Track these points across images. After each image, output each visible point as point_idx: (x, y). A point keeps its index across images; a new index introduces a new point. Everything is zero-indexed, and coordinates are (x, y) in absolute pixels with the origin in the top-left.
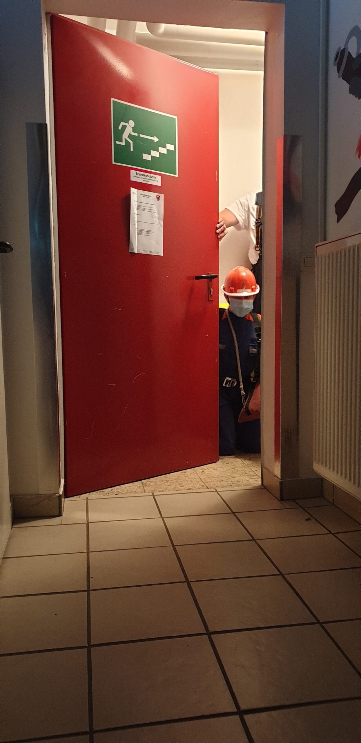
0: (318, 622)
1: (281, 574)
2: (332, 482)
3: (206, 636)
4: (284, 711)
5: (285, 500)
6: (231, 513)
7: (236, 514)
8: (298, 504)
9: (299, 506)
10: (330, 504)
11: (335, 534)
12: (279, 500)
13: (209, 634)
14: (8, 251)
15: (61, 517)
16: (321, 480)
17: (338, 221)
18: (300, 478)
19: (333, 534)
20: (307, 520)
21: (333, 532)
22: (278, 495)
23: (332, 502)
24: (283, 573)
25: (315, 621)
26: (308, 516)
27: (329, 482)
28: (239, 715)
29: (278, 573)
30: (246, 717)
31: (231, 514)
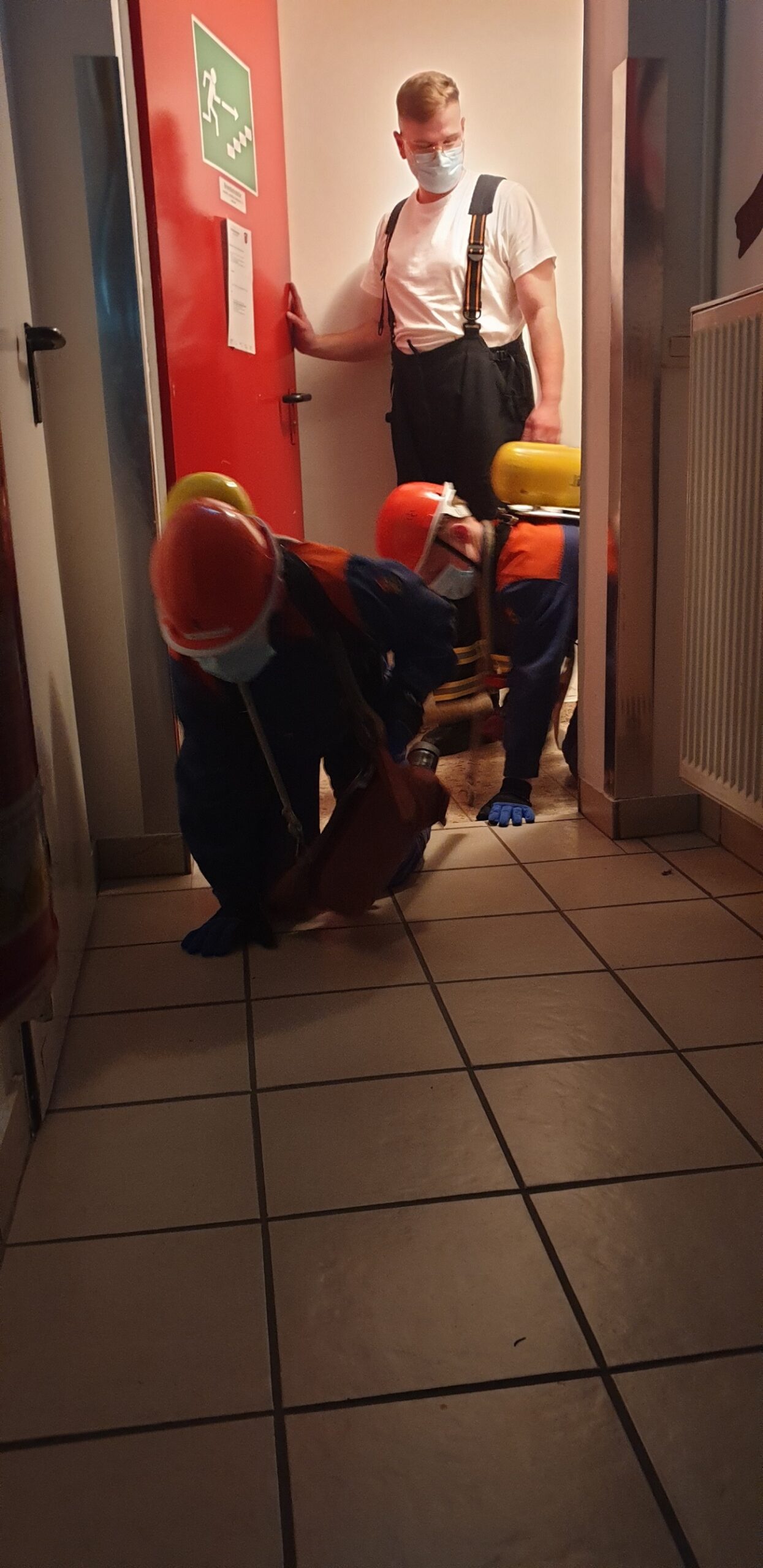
0: (675, 1050)
1: (608, 969)
2: (719, 802)
3: (466, 1073)
4: (601, 1187)
5: (623, 839)
6: (515, 864)
7: (526, 866)
8: (649, 846)
9: (652, 849)
10: (714, 844)
11: (720, 900)
12: (612, 840)
13: (470, 1068)
14: (55, 347)
15: (191, 875)
16: (699, 800)
17: (741, 253)
18: (654, 796)
19: (715, 899)
20: (665, 874)
21: (714, 896)
22: (610, 828)
23: (717, 840)
24: (613, 967)
25: (669, 1048)
26: (667, 867)
27: (712, 803)
28: (522, 1194)
29: (603, 967)
30: (534, 1197)
31: (516, 866)
